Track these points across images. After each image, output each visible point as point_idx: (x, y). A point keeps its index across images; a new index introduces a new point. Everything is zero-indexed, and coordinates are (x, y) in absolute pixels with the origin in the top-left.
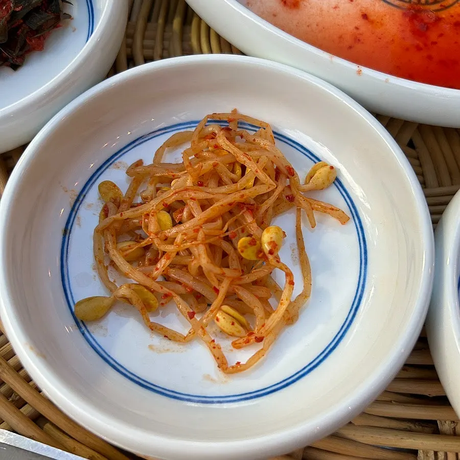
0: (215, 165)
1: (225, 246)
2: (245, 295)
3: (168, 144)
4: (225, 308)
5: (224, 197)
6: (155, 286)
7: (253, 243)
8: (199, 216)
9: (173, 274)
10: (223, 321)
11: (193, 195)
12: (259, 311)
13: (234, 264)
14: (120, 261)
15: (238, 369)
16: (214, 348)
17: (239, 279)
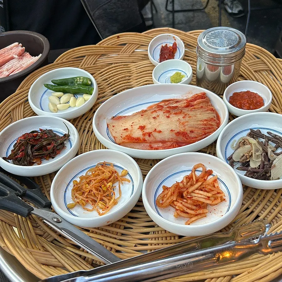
0: (98, 173)
1: (100, 188)
2: (104, 198)
3: (88, 171)
4: (100, 202)
5: (99, 178)
6: (85, 199)
7: (105, 186)
8: (94, 182)
9: (89, 196)
10: (100, 205)
11: (92, 178)
12: (107, 201)
13: (102, 192)
14: (78, 196)
15: (103, 214)
16: (97, 210)
17: (103, 194)
